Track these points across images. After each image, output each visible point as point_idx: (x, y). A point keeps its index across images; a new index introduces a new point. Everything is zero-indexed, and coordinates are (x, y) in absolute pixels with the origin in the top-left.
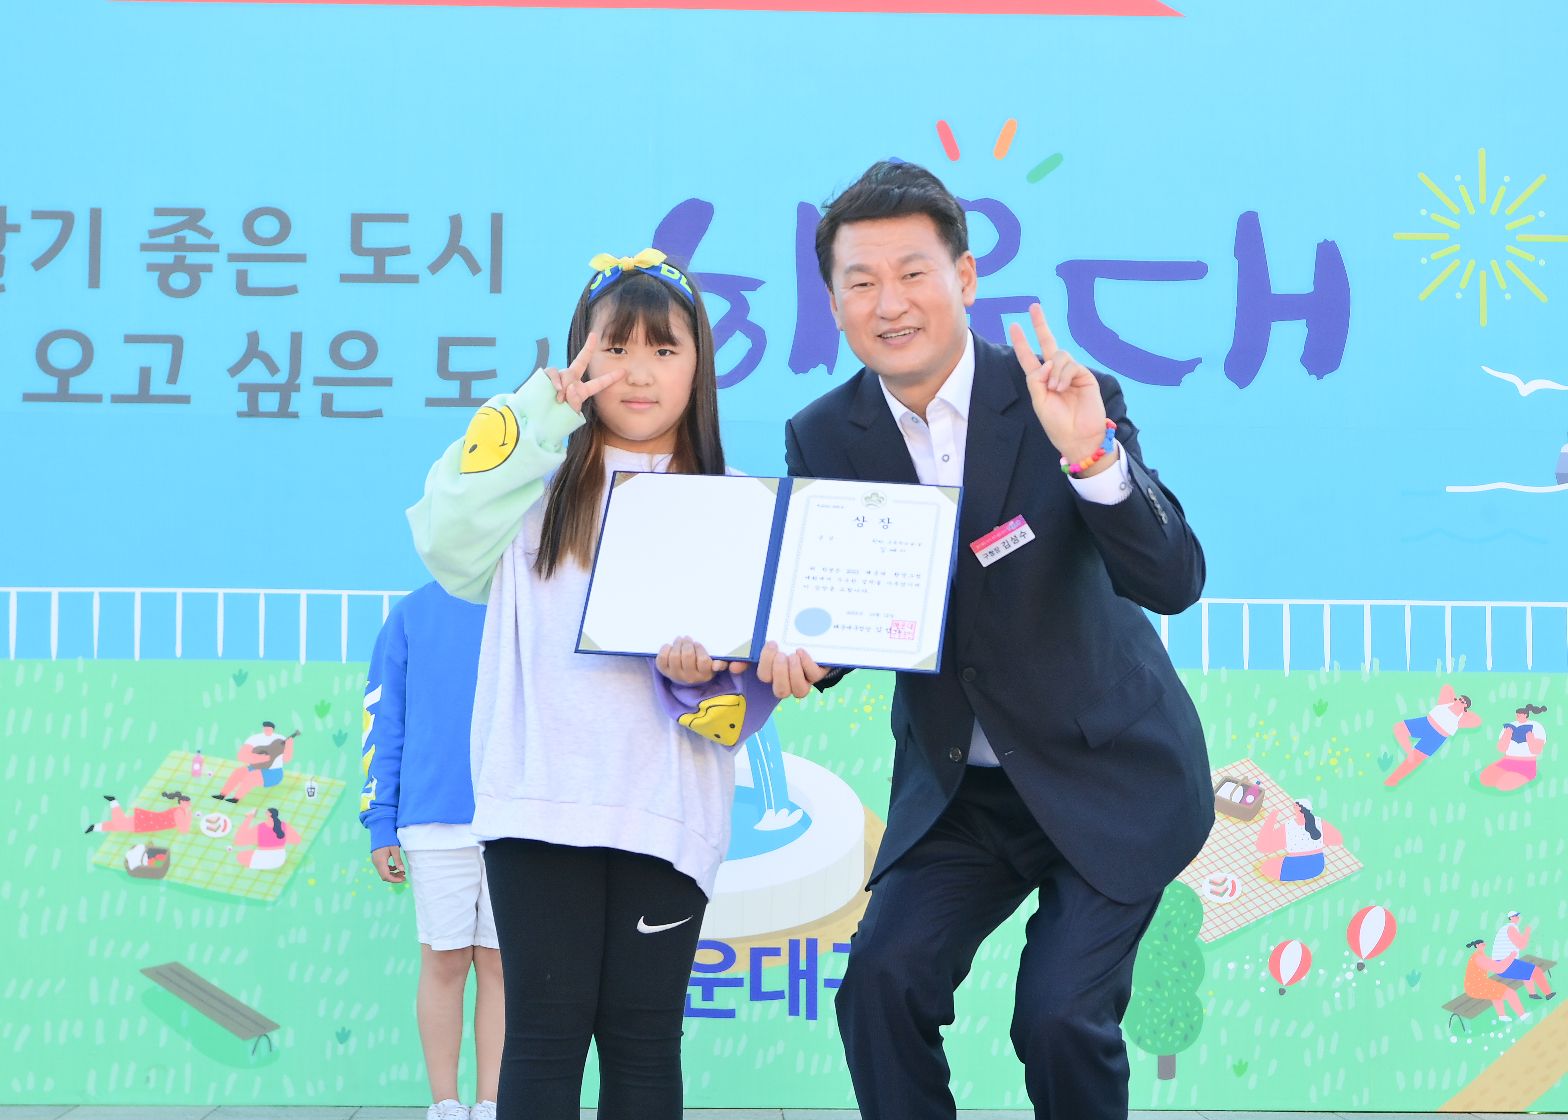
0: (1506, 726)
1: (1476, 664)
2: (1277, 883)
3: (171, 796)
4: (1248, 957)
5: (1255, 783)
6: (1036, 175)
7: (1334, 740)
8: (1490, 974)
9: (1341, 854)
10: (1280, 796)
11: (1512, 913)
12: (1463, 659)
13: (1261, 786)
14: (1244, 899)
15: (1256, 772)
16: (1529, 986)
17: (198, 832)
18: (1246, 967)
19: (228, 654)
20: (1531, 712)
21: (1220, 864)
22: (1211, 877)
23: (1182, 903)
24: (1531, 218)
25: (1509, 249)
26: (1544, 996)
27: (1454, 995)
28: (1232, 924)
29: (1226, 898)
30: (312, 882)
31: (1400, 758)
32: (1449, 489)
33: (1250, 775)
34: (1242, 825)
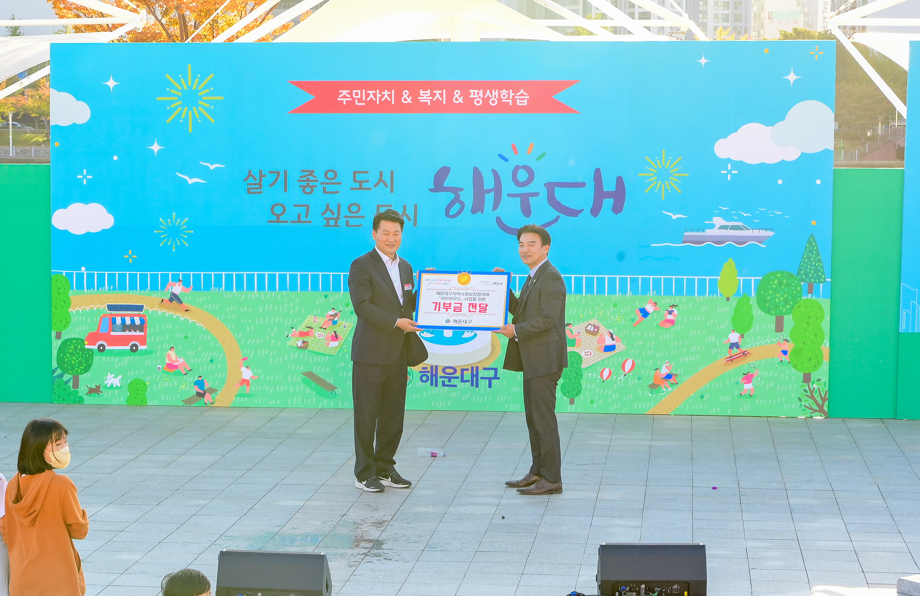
0: (666, 310)
1: (659, 293)
2: (603, 353)
3: (308, 328)
4: (594, 372)
5: (597, 326)
6: (539, 158)
7: (619, 314)
8: (660, 378)
9: (620, 345)
10: (604, 329)
11: (667, 361)
12: (655, 292)
13: (599, 326)
14: (593, 357)
15: (597, 322)
16: (671, 381)
17: (316, 337)
18: (594, 375)
19: (323, 289)
20: (673, 307)
21: (587, 347)
22: (585, 351)
23: (577, 358)
24: (677, 169)
25: (671, 178)
26: (675, 384)
27: (650, 383)
28: (590, 363)
29: (589, 356)
30: (345, 350)
31: (637, 319)
32: (652, 245)
33: (595, 323)
34: (593, 337)
